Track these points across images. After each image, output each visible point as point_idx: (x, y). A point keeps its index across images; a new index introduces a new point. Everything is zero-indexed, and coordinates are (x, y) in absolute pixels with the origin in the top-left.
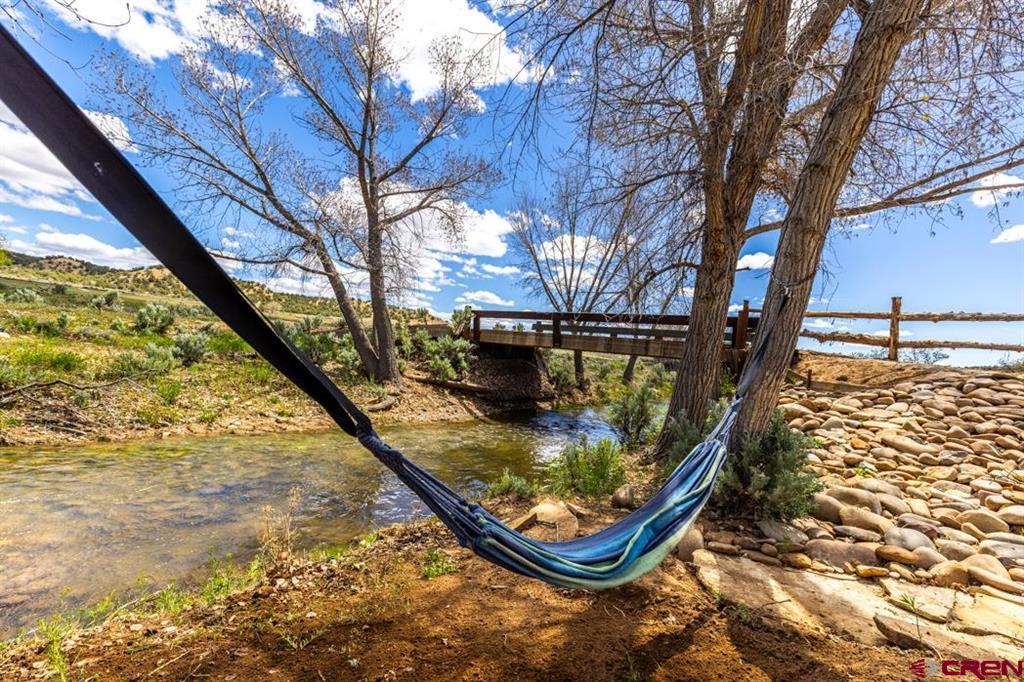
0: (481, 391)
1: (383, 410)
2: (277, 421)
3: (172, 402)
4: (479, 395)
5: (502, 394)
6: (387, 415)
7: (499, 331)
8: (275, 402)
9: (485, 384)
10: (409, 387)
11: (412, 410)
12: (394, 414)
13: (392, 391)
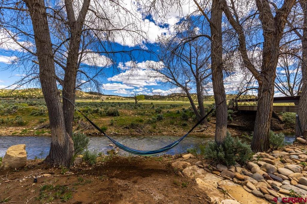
0: (238, 127)
1: (201, 131)
2: (173, 133)
3: (155, 128)
4: (238, 128)
5: (248, 128)
6: (201, 133)
7: (245, 106)
8: (174, 128)
9: (240, 124)
10: (211, 125)
11: (210, 132)
12: (204, 133)
13: (204, 126)
